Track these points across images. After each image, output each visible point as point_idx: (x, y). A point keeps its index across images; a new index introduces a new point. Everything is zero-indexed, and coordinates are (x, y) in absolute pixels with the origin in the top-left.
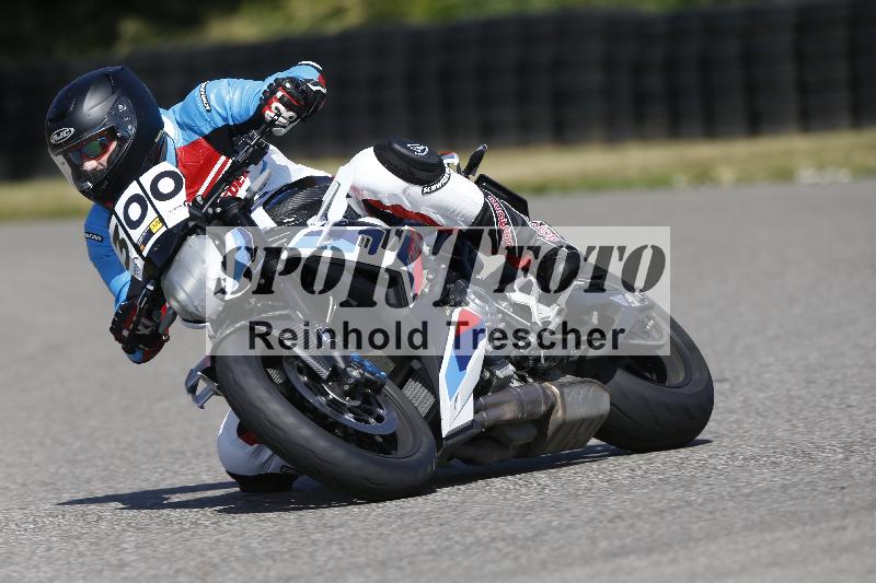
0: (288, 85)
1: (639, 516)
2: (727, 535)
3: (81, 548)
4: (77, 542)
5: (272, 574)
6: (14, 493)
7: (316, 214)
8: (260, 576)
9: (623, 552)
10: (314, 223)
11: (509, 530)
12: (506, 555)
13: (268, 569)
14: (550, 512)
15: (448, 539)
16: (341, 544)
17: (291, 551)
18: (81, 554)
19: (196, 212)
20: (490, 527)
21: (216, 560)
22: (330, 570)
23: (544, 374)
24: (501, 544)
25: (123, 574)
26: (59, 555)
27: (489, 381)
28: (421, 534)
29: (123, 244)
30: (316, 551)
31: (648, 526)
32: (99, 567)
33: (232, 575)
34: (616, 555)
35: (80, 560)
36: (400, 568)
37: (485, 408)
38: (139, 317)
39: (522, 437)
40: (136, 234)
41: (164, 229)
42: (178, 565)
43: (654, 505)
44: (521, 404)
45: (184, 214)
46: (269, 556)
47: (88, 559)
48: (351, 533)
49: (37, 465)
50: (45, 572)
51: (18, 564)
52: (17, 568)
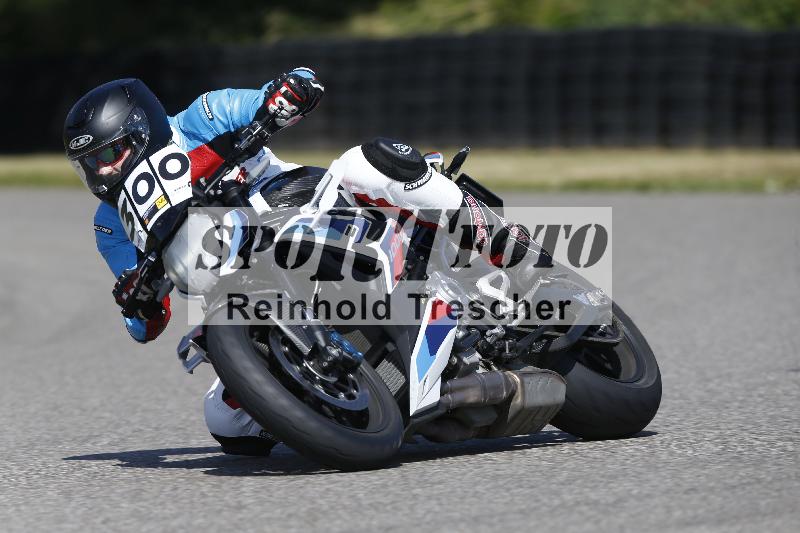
0: (292, 81)
1: (712, 490)
2: (792, 511)
3: (204, 490)
4: (202, 484)
5: (374, 523)
6: (148, 436)
7: (309, 201)
8: (363, 524)
9: (696, 522)
10: (307, 210)
11: (593, 496)
12: (588, 519)
13: (372, 518)
14: (631, 481)
15: (537, 501)
16: (439, 499)
17: (393, 502)
18: (203, 495)
19: (198, 193)
20: (575, 492)
21: (325, 507)
22: (428, 523)
23: (507, 363)
24: (584, 508)
25: (240, 516)
26: (184, 495)
27: (456, 367)
28: (512, 495)
29: (130, 218)
30: (416, 504)
31: (719, 499)
32: (219, 507)
33: (338, 522)
34: (688, 524)
35: (203, 500)
36: (491, 525)
37: (451, 391)
38: (139, 284)
39: (481, 420)
40: (143, 209)
41: (168, 206)
42: (291, 510)
43: (727, 481)
44: (484, 389)
45: (187, 193)
46: (374, 506)
47: (210, 500)
48: (449, 490)
49: (169, 412)
50: (171, 510)
51: (146, 500)
52: (145, 504)
